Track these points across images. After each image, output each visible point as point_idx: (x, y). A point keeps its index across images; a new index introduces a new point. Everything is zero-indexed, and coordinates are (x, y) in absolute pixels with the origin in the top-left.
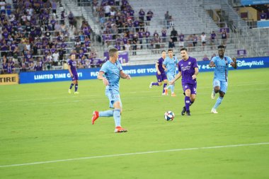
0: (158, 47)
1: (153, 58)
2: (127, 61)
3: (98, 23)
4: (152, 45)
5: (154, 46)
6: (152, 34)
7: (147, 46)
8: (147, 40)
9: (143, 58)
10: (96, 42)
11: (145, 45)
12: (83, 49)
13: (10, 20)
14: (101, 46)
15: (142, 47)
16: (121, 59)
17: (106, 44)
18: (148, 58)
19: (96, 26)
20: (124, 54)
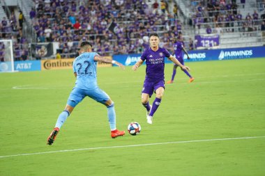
0: (250, 30)
1: (244, 41)
2: (218, 44)
3: (189, 6)
4: (244, 28)
5: (246, 29)
6: (244, 17)
7: (239, 29)
8: (238, 23)
9: (235, 41)
10: (187, 26)
11: (236, 28)
12: (174, 33)
13: (105, 5)
14: (192, 29)
15: (233, 30)
16: (212, 42)
17: (197, 27)
18: (240, 41)
19: (188, 9)
20: (215, 37)
